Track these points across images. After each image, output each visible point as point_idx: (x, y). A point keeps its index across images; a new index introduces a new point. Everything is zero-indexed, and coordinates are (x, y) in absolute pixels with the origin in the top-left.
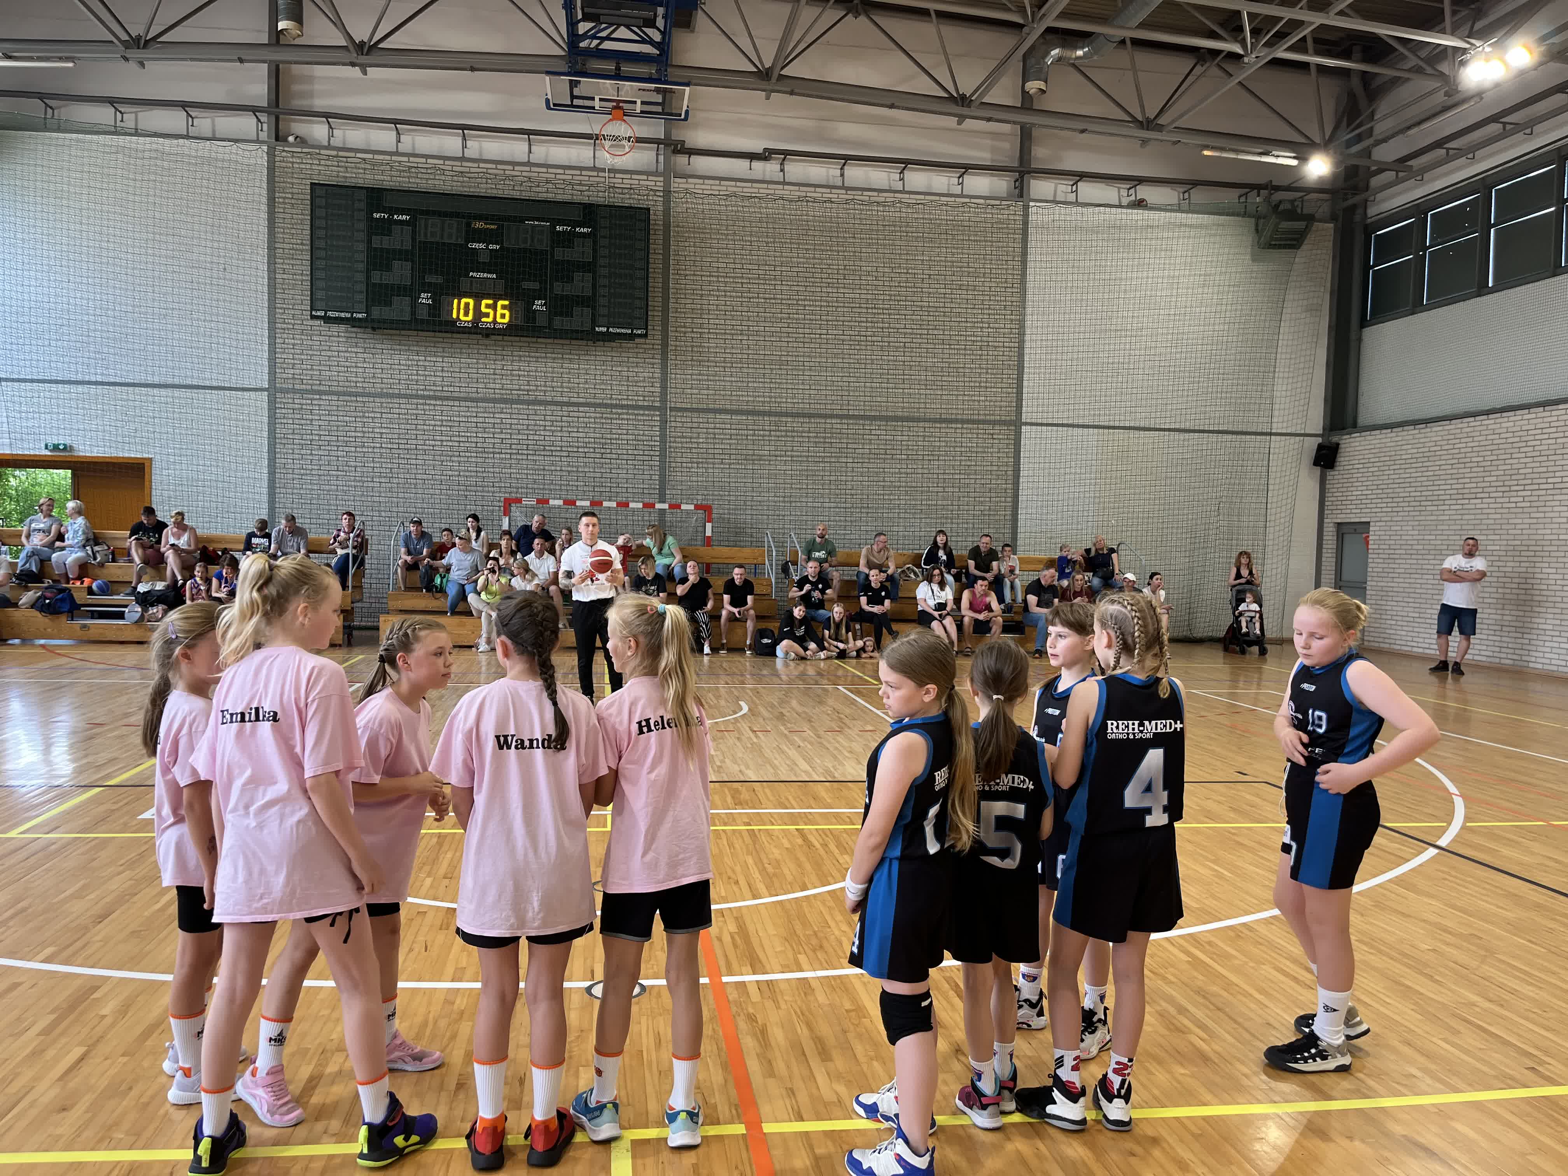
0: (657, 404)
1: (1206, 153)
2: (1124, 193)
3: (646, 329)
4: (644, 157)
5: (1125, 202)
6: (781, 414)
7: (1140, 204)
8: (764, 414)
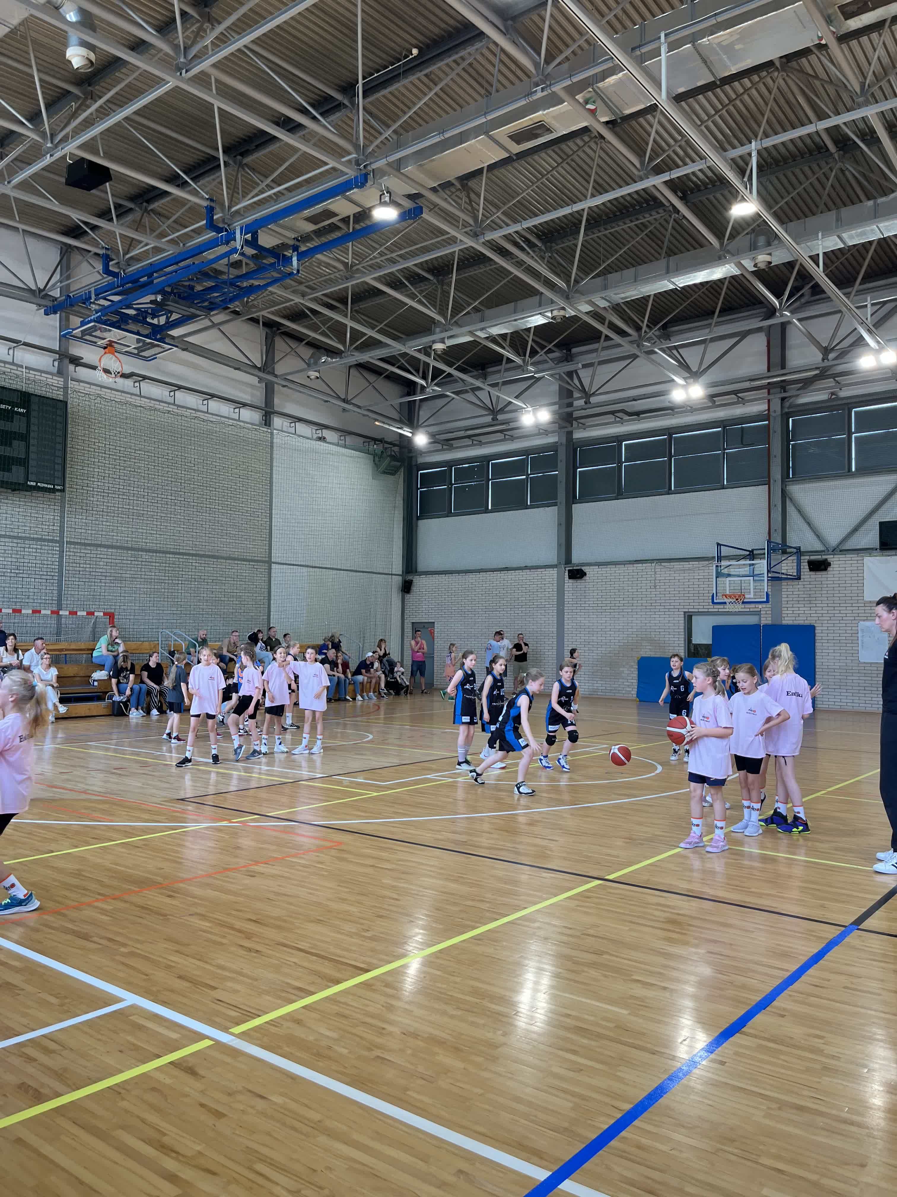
0: (58, 539)
1: (377, 423)
2: (314, 431)
3: (64, 486)
4: (45, 361)
5: (315, 436)
6: (138, 550)
7: (322, 439)
8: (128, 549)
